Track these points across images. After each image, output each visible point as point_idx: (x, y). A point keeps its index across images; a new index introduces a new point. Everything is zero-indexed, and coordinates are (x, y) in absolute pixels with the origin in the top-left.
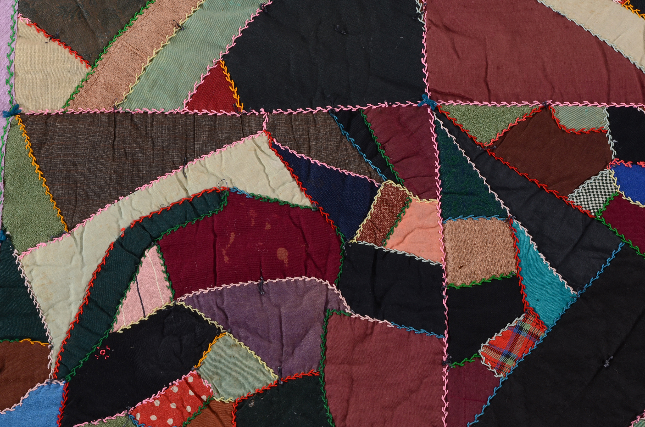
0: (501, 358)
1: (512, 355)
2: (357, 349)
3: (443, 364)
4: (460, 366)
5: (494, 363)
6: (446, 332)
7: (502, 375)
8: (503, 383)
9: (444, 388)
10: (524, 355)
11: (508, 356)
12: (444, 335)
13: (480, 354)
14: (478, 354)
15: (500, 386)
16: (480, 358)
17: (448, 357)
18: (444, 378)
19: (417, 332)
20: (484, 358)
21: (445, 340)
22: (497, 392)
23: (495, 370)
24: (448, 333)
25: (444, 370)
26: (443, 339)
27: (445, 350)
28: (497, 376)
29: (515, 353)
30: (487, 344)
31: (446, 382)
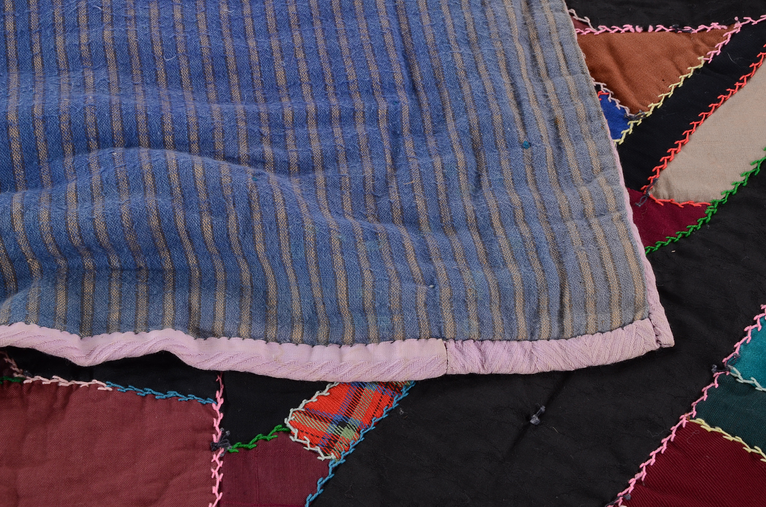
0: (330, 429)
1: (351, 421)
2: (30, 436)
3: (214, 448)
4: (247, 449)
5: (315, 438)
6: (218, 395)
7: (333, 456)
8: (335, 470)
9: (215, 489)
10: (375, 420)
11: (343, 424)
12: (215, 400)
13: (288, 425)
14: (284, 425)
15: (331, 475)
16: (289, 432)
17: (223, 434)
18: (215, 472)
19: (159, 396)
20: (295, 431)
21: (216, 408)
22: (324, 486)
23: (318, 449)
24: (224, 396)
25: (216, 458)
26: (214, 405)
27: (216, 424)
28: (322, 458)
29: (356, 419)
30: (301, 408)
31: (219, 478)
